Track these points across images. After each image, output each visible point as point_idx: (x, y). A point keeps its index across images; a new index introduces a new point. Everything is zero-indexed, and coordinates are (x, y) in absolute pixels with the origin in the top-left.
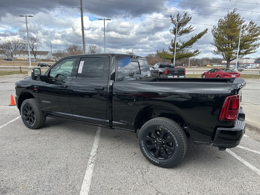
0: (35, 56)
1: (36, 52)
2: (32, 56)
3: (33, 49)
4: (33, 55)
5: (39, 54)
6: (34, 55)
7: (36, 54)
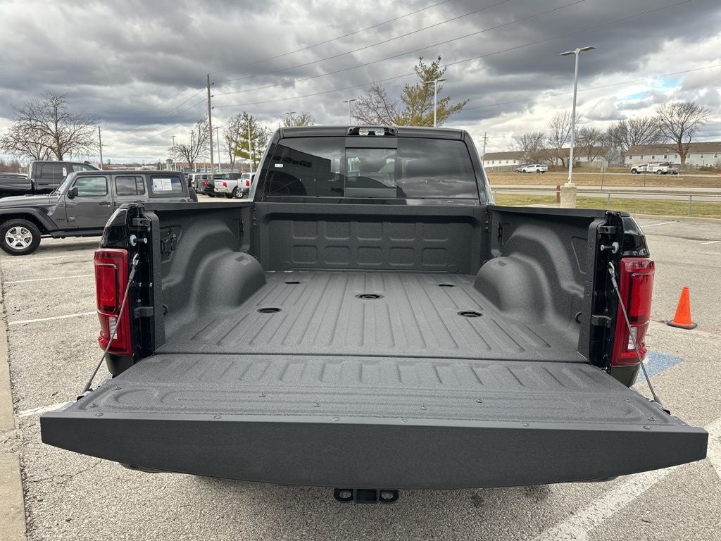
0: (683, 158)
1: (688, 146)
2: (676, 157)
3: (680, 139)
4: (679, 156)
5: (698, 152)
6: (681, 154)
7: (686, 153)
